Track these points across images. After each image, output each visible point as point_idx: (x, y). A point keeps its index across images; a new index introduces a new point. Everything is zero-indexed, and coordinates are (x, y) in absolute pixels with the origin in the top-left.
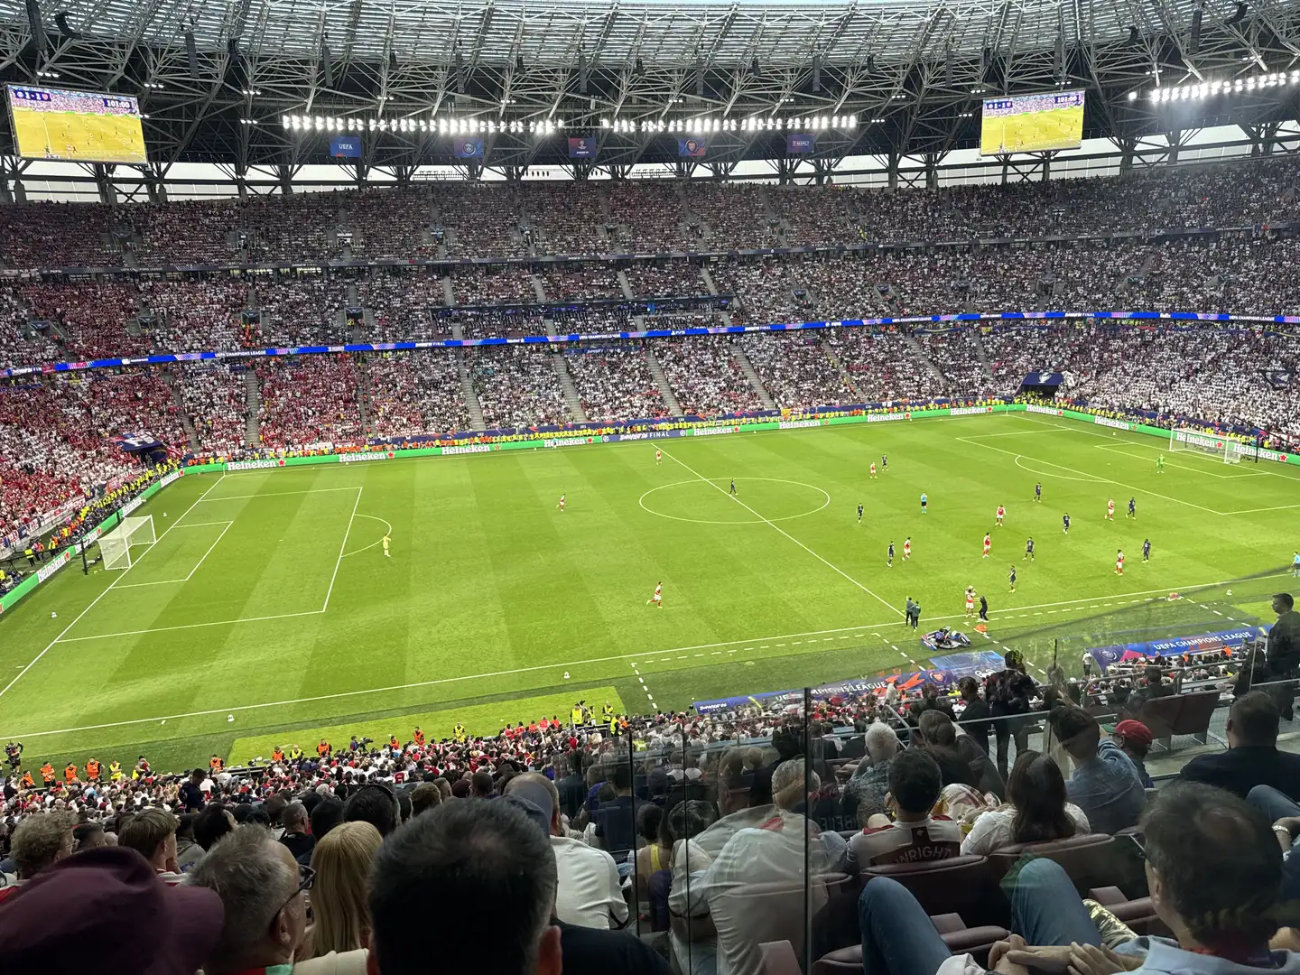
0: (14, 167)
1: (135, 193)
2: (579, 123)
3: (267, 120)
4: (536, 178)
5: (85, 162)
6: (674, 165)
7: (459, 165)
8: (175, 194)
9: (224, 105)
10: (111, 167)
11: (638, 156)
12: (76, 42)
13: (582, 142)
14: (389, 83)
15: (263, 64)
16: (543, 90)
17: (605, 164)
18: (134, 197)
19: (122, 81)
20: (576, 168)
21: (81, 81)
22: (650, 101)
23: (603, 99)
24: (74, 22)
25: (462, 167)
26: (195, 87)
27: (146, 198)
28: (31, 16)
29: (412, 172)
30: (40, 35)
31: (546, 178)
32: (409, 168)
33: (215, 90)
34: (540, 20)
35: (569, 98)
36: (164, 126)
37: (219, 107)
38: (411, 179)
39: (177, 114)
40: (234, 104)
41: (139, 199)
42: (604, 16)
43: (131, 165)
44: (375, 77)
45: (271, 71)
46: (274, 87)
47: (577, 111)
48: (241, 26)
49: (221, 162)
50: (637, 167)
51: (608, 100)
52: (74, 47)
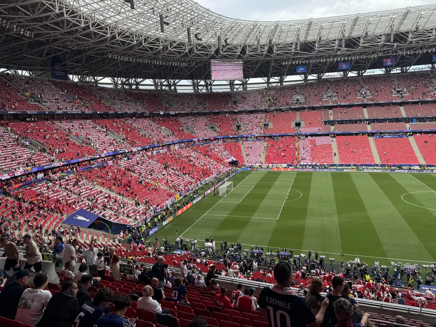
0: (210, 83)
1: (239, 88)
2: (389, 53)
3: (278, 63)
4: (369, 74)
5: (227, 80)
6: (430, 65)
7: (340, 72)
8: (249, 88)
9: (266, 60)
10: (234, 81)
11: (414, 62)
12: (229, 46)
13: (389, 60)
14: (318, 47)
15: (279, 46)
16: (375, 43)
17: (399, 67)
18: (239, 89)
19: (239, 56)
20: (386, 69)
21: (229, 57)
22: (421, 42)
23: (400, 43)
24: (229, 41)
25: (341, 73)
26: (258, 55)
27: (242, 89)
28: (219, 41)
29: (323, 75)
30: (220, 45)
31: (373, 74)
32: (322, 74)
33: (264, 56)
34: (376, 18)
35: (385, 44)
36: (249, 68)
37: (264, 60)
38: (322, 78)
39: (253, 64)
40: (269, 59)
41: (240, 90)
42: (403, 13)
43: (239, 80)
44: (313, 46)
45: (281, 48)
46: (281, 53)
47: (388, 49)
48: (274, 36)
49: (263, 77)
50: (412, 67)
51: (402, 43)
52: (228, 48)
